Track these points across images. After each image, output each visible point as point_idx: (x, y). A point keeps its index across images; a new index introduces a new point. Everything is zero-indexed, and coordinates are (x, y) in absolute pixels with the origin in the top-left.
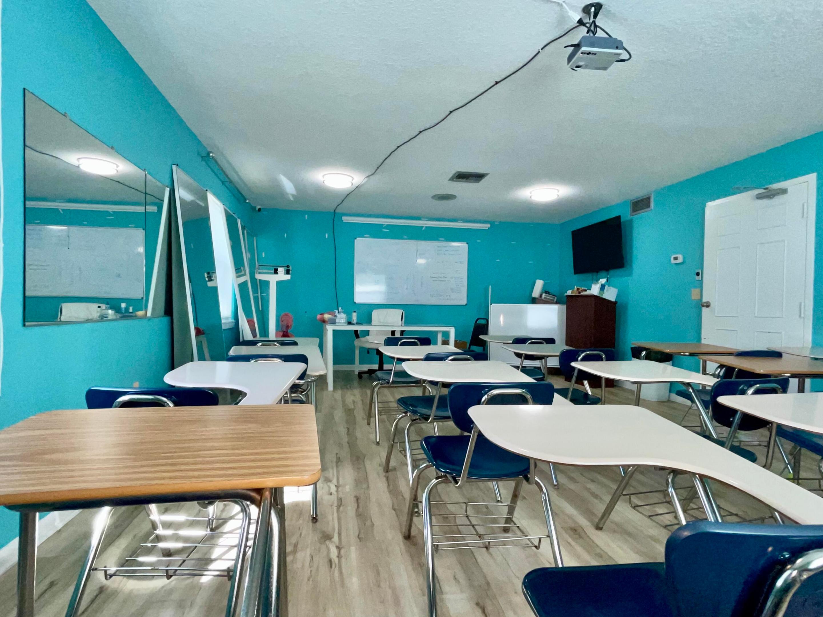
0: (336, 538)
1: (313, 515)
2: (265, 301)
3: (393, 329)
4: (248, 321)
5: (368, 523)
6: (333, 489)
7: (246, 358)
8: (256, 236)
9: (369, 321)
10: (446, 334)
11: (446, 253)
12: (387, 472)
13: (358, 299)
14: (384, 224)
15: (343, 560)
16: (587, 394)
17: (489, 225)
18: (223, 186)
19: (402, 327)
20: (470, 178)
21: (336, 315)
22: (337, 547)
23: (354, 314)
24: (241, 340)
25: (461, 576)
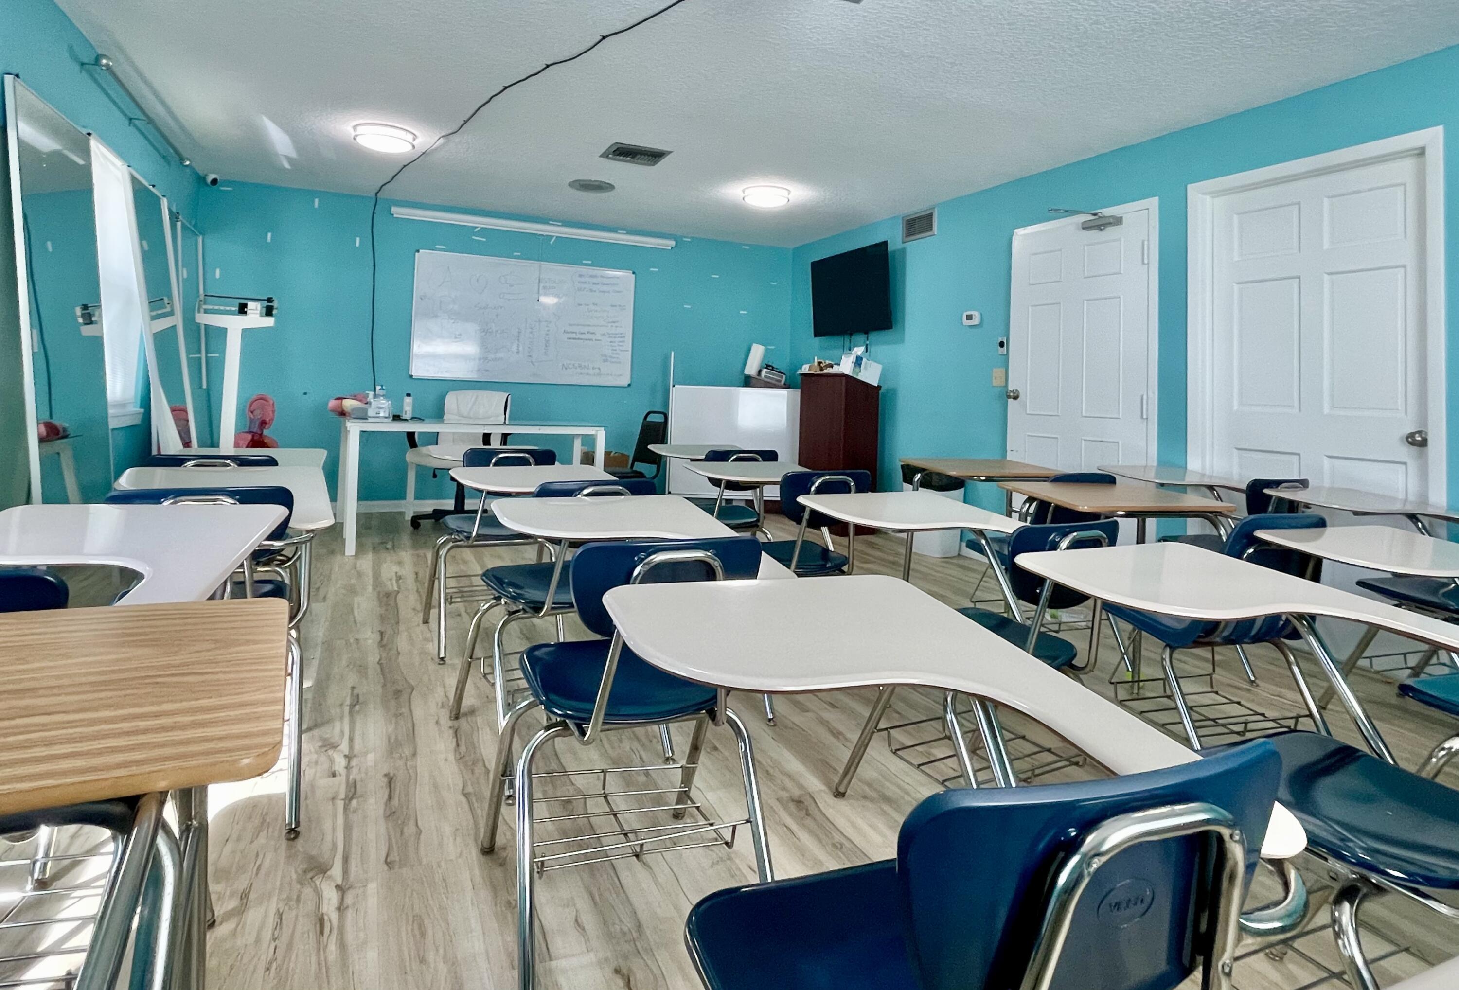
0: (336, 871)
1: (291, 824)
2: (216, 368)
3: (486, 431)
4: (173, 410)
5: (410, 829)
6: (340, 763)
7: (154, 497)
8: (203, 233)
9: (439, 414)
10: (589, 440)
11: (595, 288)
12: (457, 718)
13: (419, 369)
14: (476, 227)
15: (350, 914)
16: (826, 550)
17: (673, 243)
18: (132, 129)
19: (505, 427)
20: (639, 156)
21: (368, 400)
22: (338, 887)
23: (408, 400)
24: (154, 452)
25: (589, 920)
